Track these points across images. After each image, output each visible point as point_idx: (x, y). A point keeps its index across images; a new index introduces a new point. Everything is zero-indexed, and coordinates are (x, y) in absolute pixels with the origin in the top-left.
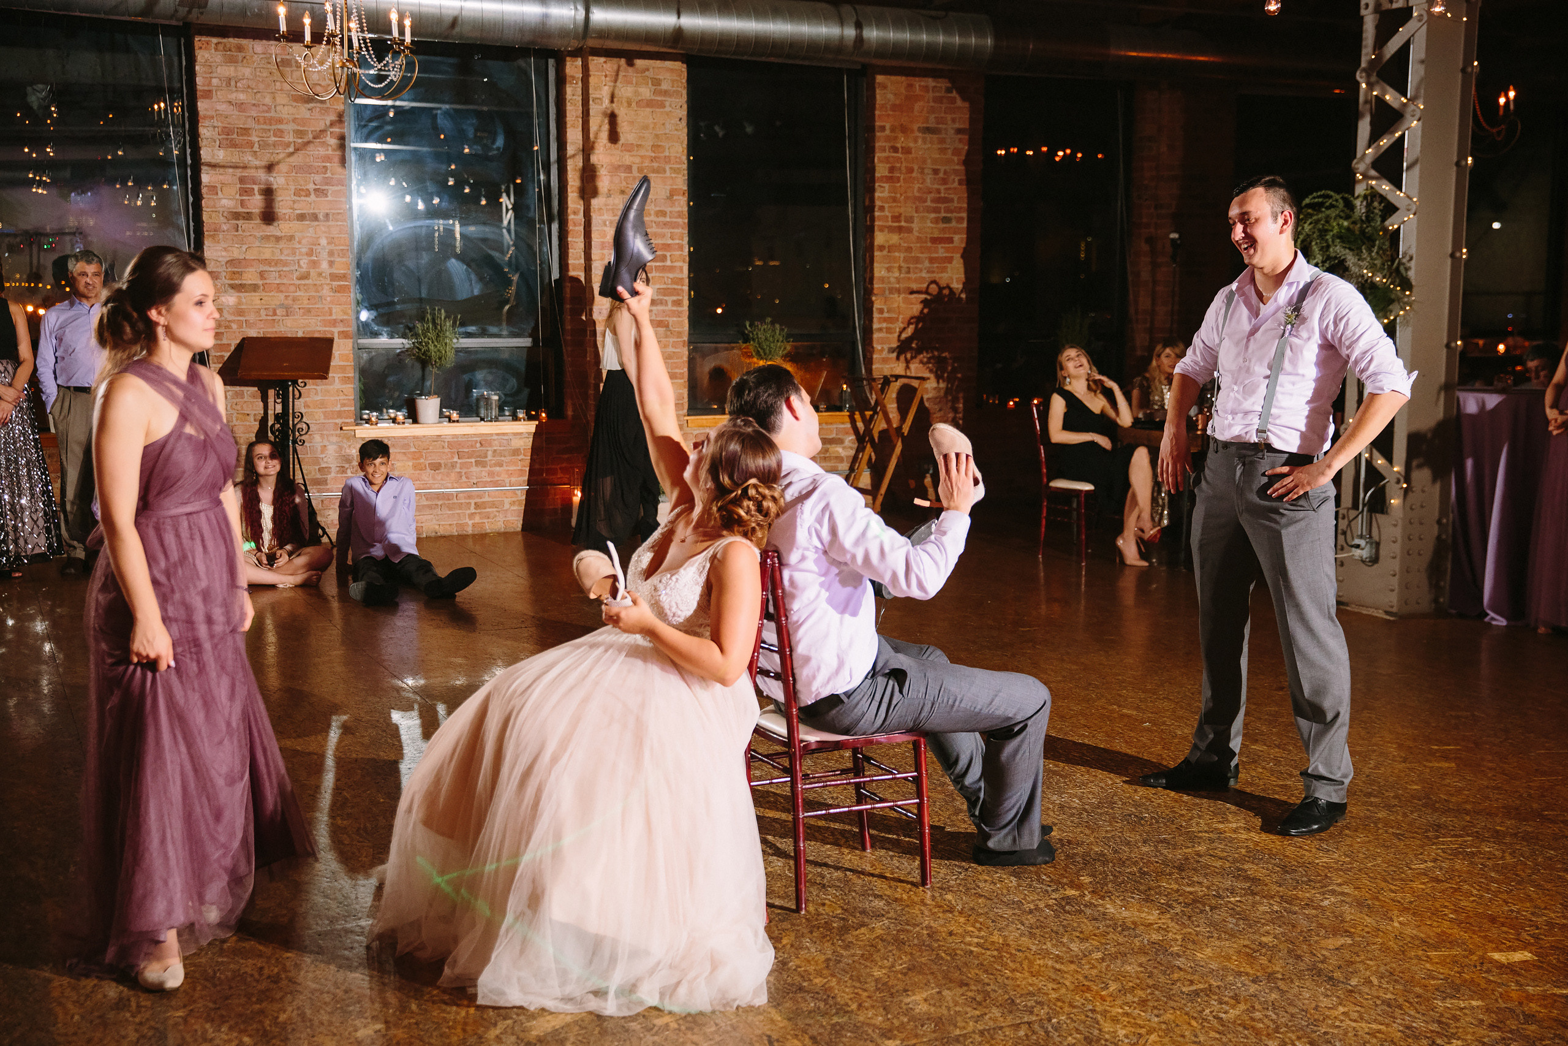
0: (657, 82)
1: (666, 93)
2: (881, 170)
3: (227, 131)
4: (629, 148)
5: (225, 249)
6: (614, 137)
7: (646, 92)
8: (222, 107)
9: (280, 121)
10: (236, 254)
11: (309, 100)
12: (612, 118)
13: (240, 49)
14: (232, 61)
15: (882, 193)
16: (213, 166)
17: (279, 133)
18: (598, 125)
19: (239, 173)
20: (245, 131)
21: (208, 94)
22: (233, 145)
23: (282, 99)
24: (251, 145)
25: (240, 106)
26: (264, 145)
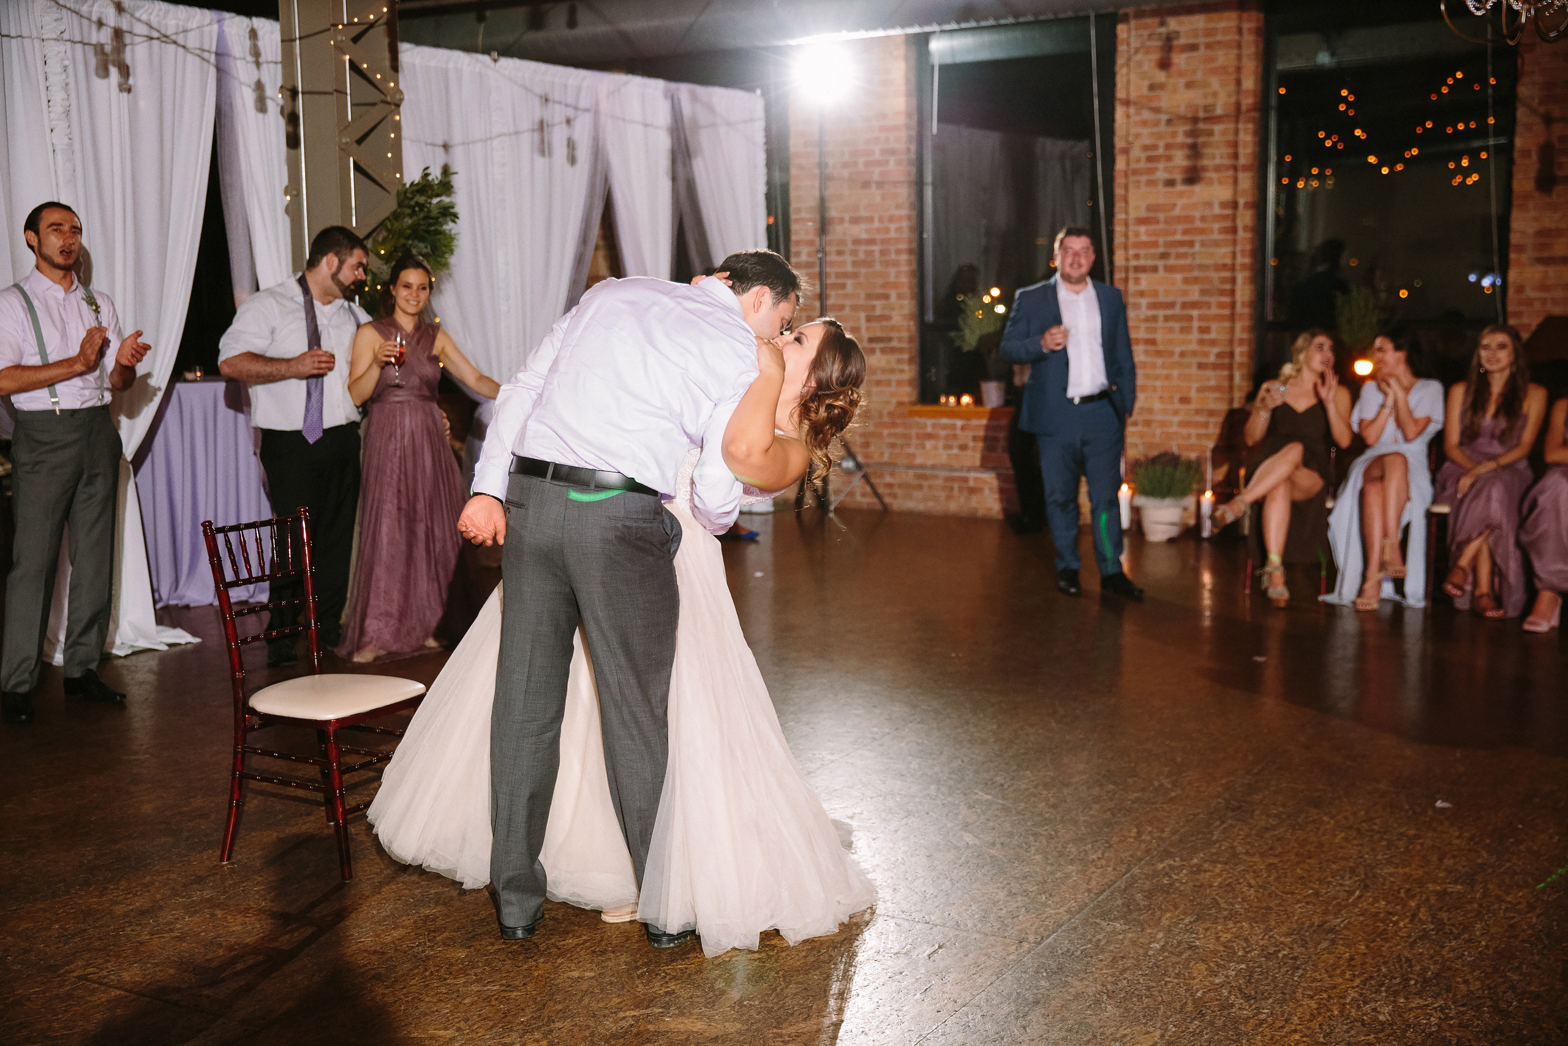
3: (1550, 86)
5: (1536, 219)
10: (1547, 224)
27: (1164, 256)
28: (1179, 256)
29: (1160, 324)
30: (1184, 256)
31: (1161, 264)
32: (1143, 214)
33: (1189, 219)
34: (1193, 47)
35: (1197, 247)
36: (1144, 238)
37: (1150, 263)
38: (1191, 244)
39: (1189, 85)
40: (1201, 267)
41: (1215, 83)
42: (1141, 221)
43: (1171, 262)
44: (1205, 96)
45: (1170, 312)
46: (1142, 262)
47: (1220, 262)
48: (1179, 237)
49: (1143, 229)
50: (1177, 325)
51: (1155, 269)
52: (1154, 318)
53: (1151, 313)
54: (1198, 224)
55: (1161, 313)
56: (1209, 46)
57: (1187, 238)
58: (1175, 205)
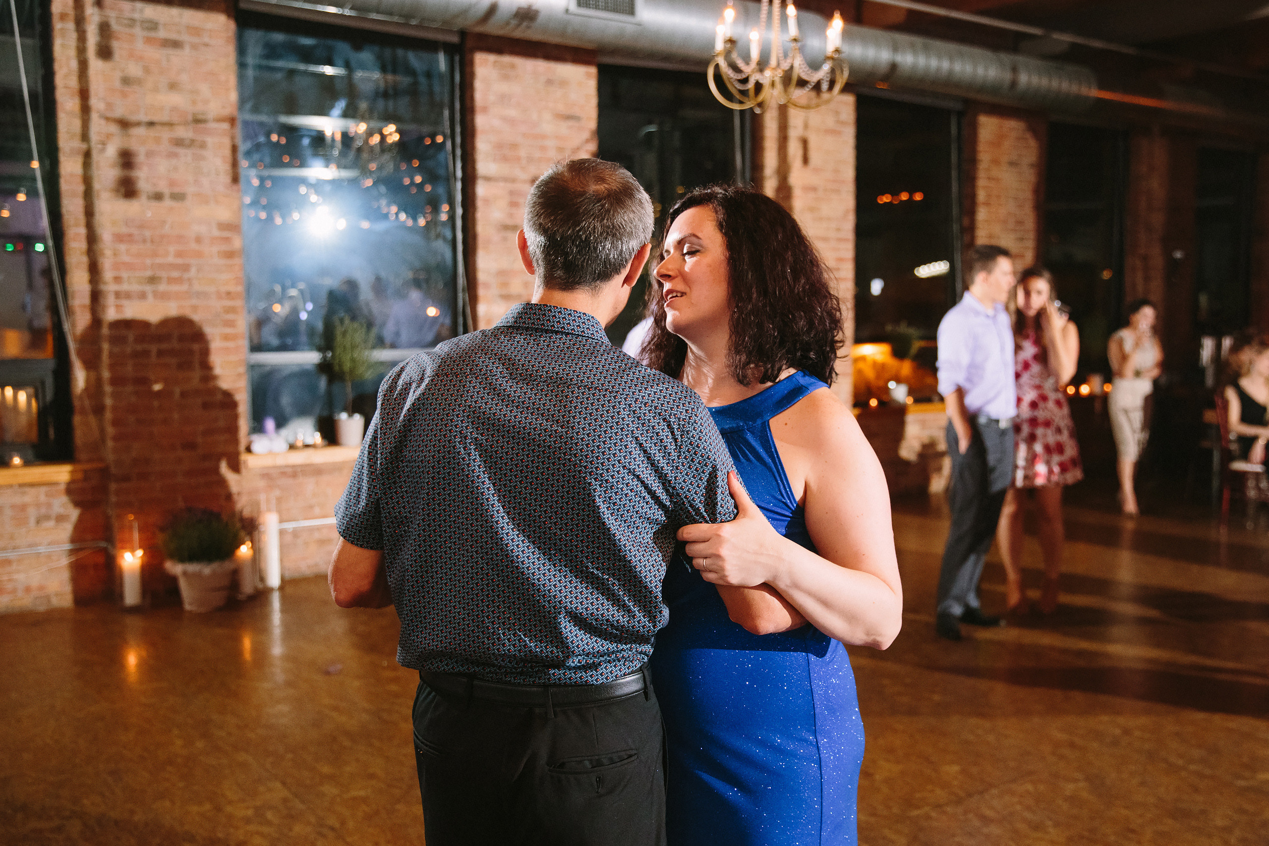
0: (837, 113)
1: (843, 123)
2: (981, 195)
3: (499, 146)
4: (817, 170)
6: (806, 160)
7: (830, 122)
8: (496, 123)
9: (543, 137)
11: (569, 118)
12: (805, 143)
13: (513, 66)
14: (506, 78)
15: (982, 214)
16: (488, 179)
17: (543, 148)
18: (794, 149)
19: (510, 186)
20: (514, 146)
21: (485, 109)
22: (505, 159)
23: (547, 116)
24: (518, 159)
25: (511, 122)
26: (530, 160)
27: (152, 280)
28: (171, 280)
29: (153, 359)
30: (179, 281)
31: (148, 288)
32: (124, 230)
33: (180, 238)
34: (176, 44)
35: (193, 271)
36: (126, 259)
37: (135, 287)
38: (186, 268)
39: (173, 86)
40: (199, 294)
41: (205, 89)
42: (119, 238)
43: (162, 287)
44: (194, 102)
45: (164, 346)
46: (125, 287)
47: (224, 289)
48: (171, 259)
49: (123, 247)
50: (173, 361)
51: (143, 296)
52: (146, 353)
53: (139, 347)
54: (193, 246)
55: (154, 348)
56: (194, 47)
57: (179, 261)
58: (164, 222)
